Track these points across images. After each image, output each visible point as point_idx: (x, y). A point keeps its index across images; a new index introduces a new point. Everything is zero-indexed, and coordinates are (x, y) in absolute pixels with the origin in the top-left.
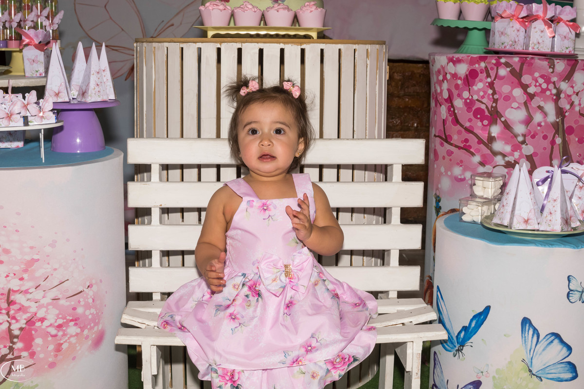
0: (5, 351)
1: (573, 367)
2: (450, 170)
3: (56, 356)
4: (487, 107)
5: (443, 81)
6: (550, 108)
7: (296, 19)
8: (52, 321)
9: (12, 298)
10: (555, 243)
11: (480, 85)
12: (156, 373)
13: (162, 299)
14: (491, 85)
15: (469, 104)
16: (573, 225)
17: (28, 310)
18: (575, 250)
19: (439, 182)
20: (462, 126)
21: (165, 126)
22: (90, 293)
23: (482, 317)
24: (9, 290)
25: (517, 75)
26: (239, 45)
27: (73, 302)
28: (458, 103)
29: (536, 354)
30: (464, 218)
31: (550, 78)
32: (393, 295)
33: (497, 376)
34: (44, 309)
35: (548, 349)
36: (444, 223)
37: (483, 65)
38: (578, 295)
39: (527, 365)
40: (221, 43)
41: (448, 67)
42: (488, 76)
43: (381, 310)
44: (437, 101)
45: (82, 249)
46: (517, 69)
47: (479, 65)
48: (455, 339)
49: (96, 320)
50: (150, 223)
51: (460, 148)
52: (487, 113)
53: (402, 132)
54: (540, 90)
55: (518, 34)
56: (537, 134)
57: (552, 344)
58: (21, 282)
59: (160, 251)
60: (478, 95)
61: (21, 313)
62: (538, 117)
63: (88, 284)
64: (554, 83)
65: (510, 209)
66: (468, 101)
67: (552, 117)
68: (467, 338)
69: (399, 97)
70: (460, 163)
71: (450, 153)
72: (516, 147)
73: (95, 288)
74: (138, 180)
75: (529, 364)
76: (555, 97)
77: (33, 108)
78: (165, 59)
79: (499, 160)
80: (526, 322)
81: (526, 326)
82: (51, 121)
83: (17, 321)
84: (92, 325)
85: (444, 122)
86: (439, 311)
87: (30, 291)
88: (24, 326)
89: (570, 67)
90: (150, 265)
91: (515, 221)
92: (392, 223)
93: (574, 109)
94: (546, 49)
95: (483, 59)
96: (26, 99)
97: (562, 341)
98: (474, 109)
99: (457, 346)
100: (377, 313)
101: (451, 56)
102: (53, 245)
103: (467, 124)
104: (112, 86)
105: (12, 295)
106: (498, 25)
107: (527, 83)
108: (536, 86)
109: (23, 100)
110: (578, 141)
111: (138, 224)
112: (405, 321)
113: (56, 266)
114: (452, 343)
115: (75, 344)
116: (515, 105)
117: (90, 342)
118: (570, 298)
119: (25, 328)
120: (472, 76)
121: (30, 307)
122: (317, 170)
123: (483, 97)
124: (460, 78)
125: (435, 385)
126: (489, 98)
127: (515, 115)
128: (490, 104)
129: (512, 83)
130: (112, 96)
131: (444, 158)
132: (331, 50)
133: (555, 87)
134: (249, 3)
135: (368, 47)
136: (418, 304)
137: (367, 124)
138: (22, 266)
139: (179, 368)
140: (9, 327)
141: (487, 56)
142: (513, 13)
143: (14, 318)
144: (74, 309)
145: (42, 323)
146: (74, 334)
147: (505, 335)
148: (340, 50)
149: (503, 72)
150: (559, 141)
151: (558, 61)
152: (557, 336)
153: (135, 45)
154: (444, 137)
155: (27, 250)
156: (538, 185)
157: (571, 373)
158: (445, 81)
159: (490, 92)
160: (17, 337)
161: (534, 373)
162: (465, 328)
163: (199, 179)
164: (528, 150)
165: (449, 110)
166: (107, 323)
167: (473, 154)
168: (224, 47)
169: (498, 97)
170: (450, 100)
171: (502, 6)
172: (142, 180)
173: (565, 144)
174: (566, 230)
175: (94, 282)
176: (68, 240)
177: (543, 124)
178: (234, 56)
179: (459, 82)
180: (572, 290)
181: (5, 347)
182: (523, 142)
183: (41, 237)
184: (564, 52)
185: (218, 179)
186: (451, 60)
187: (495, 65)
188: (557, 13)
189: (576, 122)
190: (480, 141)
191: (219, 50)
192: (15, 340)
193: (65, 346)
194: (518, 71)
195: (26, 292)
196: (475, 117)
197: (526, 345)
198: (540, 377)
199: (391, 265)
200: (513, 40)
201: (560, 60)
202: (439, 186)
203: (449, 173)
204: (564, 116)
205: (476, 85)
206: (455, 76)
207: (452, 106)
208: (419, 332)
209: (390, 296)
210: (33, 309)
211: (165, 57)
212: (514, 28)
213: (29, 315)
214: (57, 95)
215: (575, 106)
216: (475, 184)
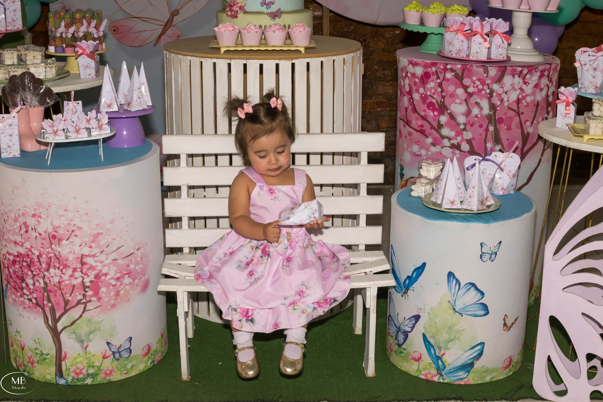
0: (80, 297)
1: (485, 307)
2: (411, 147)
3: (116, 299)
4: (437, 102)
5: (405, 77)
6: (485, 104)
7: (288, 37)
8: (113, 275)
9: (84, 260)
10: (473, 219)
11: (432, 85)
12: (187, 311)
13: (190, 252)
14: (440, 85)
15: (424, 98)
16: (488, 204)
17: (96, 269)
18: (487, 225)
19: (402, 155)
20: (419, 114)
21: (190, 119)
22: (139, 253)
23: (420, 269)
24: (82, 255)
25: (459, 78)
26: (244, 62)
27: (127, 261)
28: (416, 96)
29: (458, 297)
30: (413, 194)
31: (485, 81)
32: (362, 247)
33: (431, 312)
34: (107, 267)
35: (466, 294)
36: (397, 198)
37: (434, 69)
38: (488, 256)
39: (452, 305)
40: (231, 59)
41: (409, 67)
42: (438, 78)
43: (353, 260)
44: (401, 92)
45: (133, 224)
46: (460, 74)
47: (431, 69)
48: (402, 284)
49: (143, 272)
50: (180, 196)
51: (417, 131)
52: (437, 106)
53: (392, 83)
54: (477, 90)
55: (462, 44)
56: (475, 124)
57: (470, 291)
58: (90, 249)
59: (188, 217)
60: (431, 92)
61: (91, 271)
62: (475, 111)
63: (137, 247)
64: (488, 85)
65: (442, 192)
66: (423, 96)
67: (486, 111)
68: (411, 284)
69: (389, 52)
70: (418, 143)
71: (410, 134)
72: (459, 133)
73: (142, 250)
74: (169, 166)
75: (453, 304)
76: (488, 96)
77: (94, 123)
78: (189, 69)
79: (446, 142)
80: (451, 275)
81: (450, 277)
82: (107, 132)
83: (88, 276)
84: (141, 276)
85: (406, 109)
86: (392, 264)
87: (97, 255)
88: (93, 279)
89: (500, 73)
90: (181, 227)
91: (444, 201)
92: (361, 195)
93: (503, 104)
94: (483, 57)
95: (434, 64)
96: (89, 116)
97: (477, 289)
98: (427, 102)
99: (404, 289)
100: (349, 262)
101: (411, 59)
102: (112, 222)
103: (423, 114)
104: (149, 95)
105: (85, 258)
106: (448, 36)
107: (467, 85)
108: (474, 87)
109: (86, 117)
110: (507, 129)
111: (171, 197)
112: (367, 270)
113: (115, 237)
114: (401, 287)
115: (129, 290)
116: (458, 101)
117: (139, 288)
118: (483, 258)
119: (94, 281)
120: (426, 77)
121: (97, 266)
122: (305, 156)
123: (434, 94)
124: (417, 77)
125: (390, 316)
126: (438, 95)
127: (458, 109)
128: (439, 99)
129: (456, 84)
130: (150, 104)
131: (406, 137)
132: (315, 62)
133: (489, 88)
134: (252, 24)
135: (345, 56)
136: (379, 256)
137: (345, 114)
138: (91, 238)
139: (203, 305)
140: (83, 281)
141: (437, 63)
142: (458, 28)
143: (86, 274)
144: (128, 266)
145: (106, 277)
146: (128, 283)
147: (436, 284)
148: (322, 62)
149: (449, 75)
150: (491, 128)
151: (491, 68)
152: (473, 285)
153: (165, 52)
154: (406, 121)
155: (94, 227)
156: (468, 169)
157: (484, 310)
158: (407, 78)
159: (439, 90)
160: (88, 287)
161: (457, 310)
162: (409, 277)
163: (217, 164)
164: (468, 135)
165: (410, 101)
166: (151, 274)
167: (427, 137)
168: (234, 63)
169: (445, 94)
170: (410, 93)
171: (450, 22)
172: (173, 165)
173: (496, 130)
174: (481, 209)
175: (141, 245)
176: (122, 218)
177: (479, 116)
178: (241, 70)
179: (417, 80)
180: (484, 253)
181: (80, 294)
182: (464, 129)
183: (103, 217)
184: (498, 58)
185: (231, 164)
186: (411, 62)
187: (442, 69)
188: (494, 27)
189: (505, 114)
190: (432, 127)
191: (229, 65)
192: (87, 289)
193: (122, 292)
194: (460, 75)
195: (94, 256)
196: (429, 108)
197: (451, 291)
198: (461, 314)
199: (360, 226)
200: (458, 49)
201: (492, 67)
202: (403, 158)
203: (410, 149)
204: (496, 110)
205: (429, 84)
206: (413, 75)
207: (412, 98)
208: (375, 281)
209: (360, 248)
210: (99, 268)
211: (189, 67)
212: (459, 40)
213: (96, 272)
214: (109, 106)
215: (504, 102)
216: (421, 168)
